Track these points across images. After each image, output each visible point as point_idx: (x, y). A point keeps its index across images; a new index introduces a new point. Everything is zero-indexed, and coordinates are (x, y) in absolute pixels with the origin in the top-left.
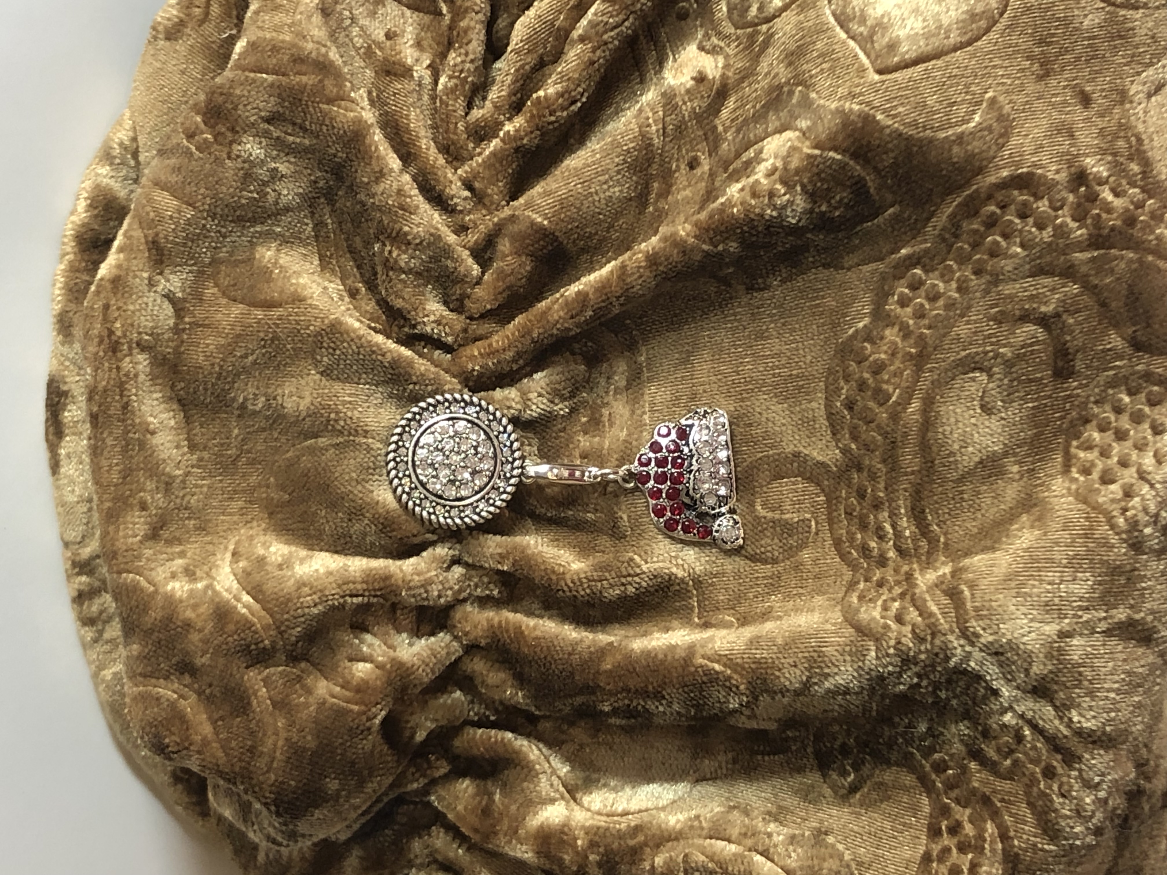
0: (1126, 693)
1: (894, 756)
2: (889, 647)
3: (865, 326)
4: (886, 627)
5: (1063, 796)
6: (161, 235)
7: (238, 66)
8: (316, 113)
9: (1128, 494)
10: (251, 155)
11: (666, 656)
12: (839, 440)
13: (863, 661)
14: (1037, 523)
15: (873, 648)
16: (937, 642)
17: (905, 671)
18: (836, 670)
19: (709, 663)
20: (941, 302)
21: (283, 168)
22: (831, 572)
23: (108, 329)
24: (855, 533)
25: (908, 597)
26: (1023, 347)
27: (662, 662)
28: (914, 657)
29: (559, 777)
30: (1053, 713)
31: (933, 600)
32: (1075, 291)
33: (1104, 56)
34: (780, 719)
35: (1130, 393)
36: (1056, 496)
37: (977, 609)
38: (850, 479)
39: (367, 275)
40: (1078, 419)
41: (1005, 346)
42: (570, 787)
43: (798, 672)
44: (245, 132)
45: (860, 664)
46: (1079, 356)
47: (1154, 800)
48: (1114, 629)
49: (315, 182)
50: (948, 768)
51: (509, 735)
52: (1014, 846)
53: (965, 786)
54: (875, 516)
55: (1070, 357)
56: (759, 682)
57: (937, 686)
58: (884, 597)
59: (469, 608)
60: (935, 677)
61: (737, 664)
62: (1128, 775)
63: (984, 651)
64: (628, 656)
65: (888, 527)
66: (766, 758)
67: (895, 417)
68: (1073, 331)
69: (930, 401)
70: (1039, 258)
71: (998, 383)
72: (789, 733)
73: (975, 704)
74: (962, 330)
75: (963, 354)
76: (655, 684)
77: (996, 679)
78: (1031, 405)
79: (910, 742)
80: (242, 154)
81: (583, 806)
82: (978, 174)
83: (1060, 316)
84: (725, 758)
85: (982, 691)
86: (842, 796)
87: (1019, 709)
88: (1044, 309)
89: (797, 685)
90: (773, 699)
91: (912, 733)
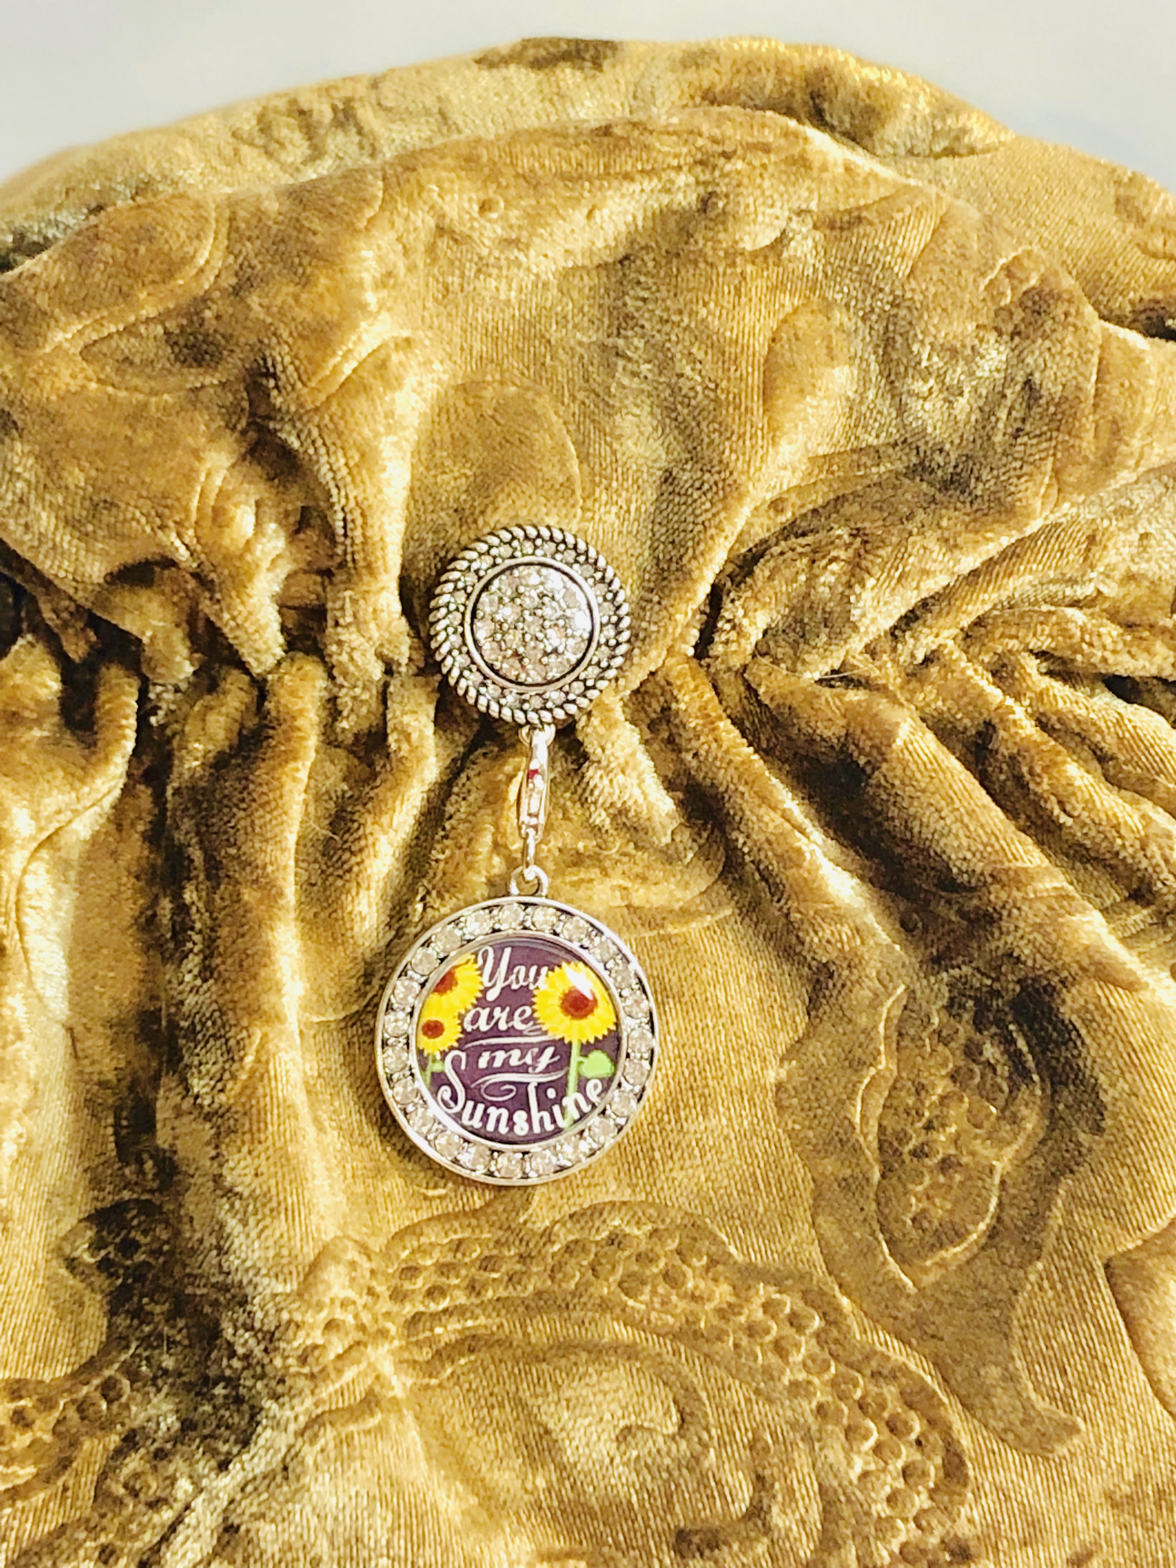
1: (122, 1322)
2: (290, 1312)
3: (731, 1255)
4: (320, 1306)
6: (869, 229)
7: (1108, 338)
8: (1040, 451)
10: (982, 357)
11: (265, 980)
12: (563, 1224)
13: (268, 1275)
14: (468, 1520)
15: (288, 1289)
16: (302, 1383)
17: (255, 1336)
18: (253, 1234)
19: (255, 1047)
21: (962, 404)
23: (735, 152)
24: (431, 1256)
25: (359, 1336)
26: (718, 1482)
27: (255, 976)
28: (276, 1349)
29: (70, 822)
30: (198, 1557)
31: (358, 1375)
32: (802, 1554)
34: (174, 1152)
36: (507, 1545)
37: (350, 1437)
38: (508, 1244)
39: (804, 524)
41: (719, 1457)
42: (55, 838)
43: (248, 1180)
44: (1013, 350)
45: (264, 1271)
49: (941, 451)
50: (110, 1402)
51: (129, 745)
53: (84, 1430)
54: (458, 1285)
56: (232, 1122)
57: (232, 1382)
58: (357, 1299)
59: (321, 682)
60: (246, 1379)
61: (255, 1088)
63: (289, 1451)
64: (262, 924)
65: (444, 1303)
66: (110, 1131)
67: (604, 1306)
68: (744, 1554)
69: (630, 1352)
70: (849, 1501)
71: (664, 1449)
72: (149, 1165)
73: (205, 1438)
74: (737, 1394)
75: (704, 1395)
76: (222, 968)
77: (243, 1469)
78: (634, 1499)
79: (146, 1343)
80: (984, 346)
81: (29, 863)
82: (963, 1404)
83: (766, 1534)
84: (105, 1069)
85: (225, 1448)
86: (60, 1248)
87: (198, 1503)
88: (775, 1510)
89: (229, 1179)
90: (208, 1143)
91: (159, 1347)
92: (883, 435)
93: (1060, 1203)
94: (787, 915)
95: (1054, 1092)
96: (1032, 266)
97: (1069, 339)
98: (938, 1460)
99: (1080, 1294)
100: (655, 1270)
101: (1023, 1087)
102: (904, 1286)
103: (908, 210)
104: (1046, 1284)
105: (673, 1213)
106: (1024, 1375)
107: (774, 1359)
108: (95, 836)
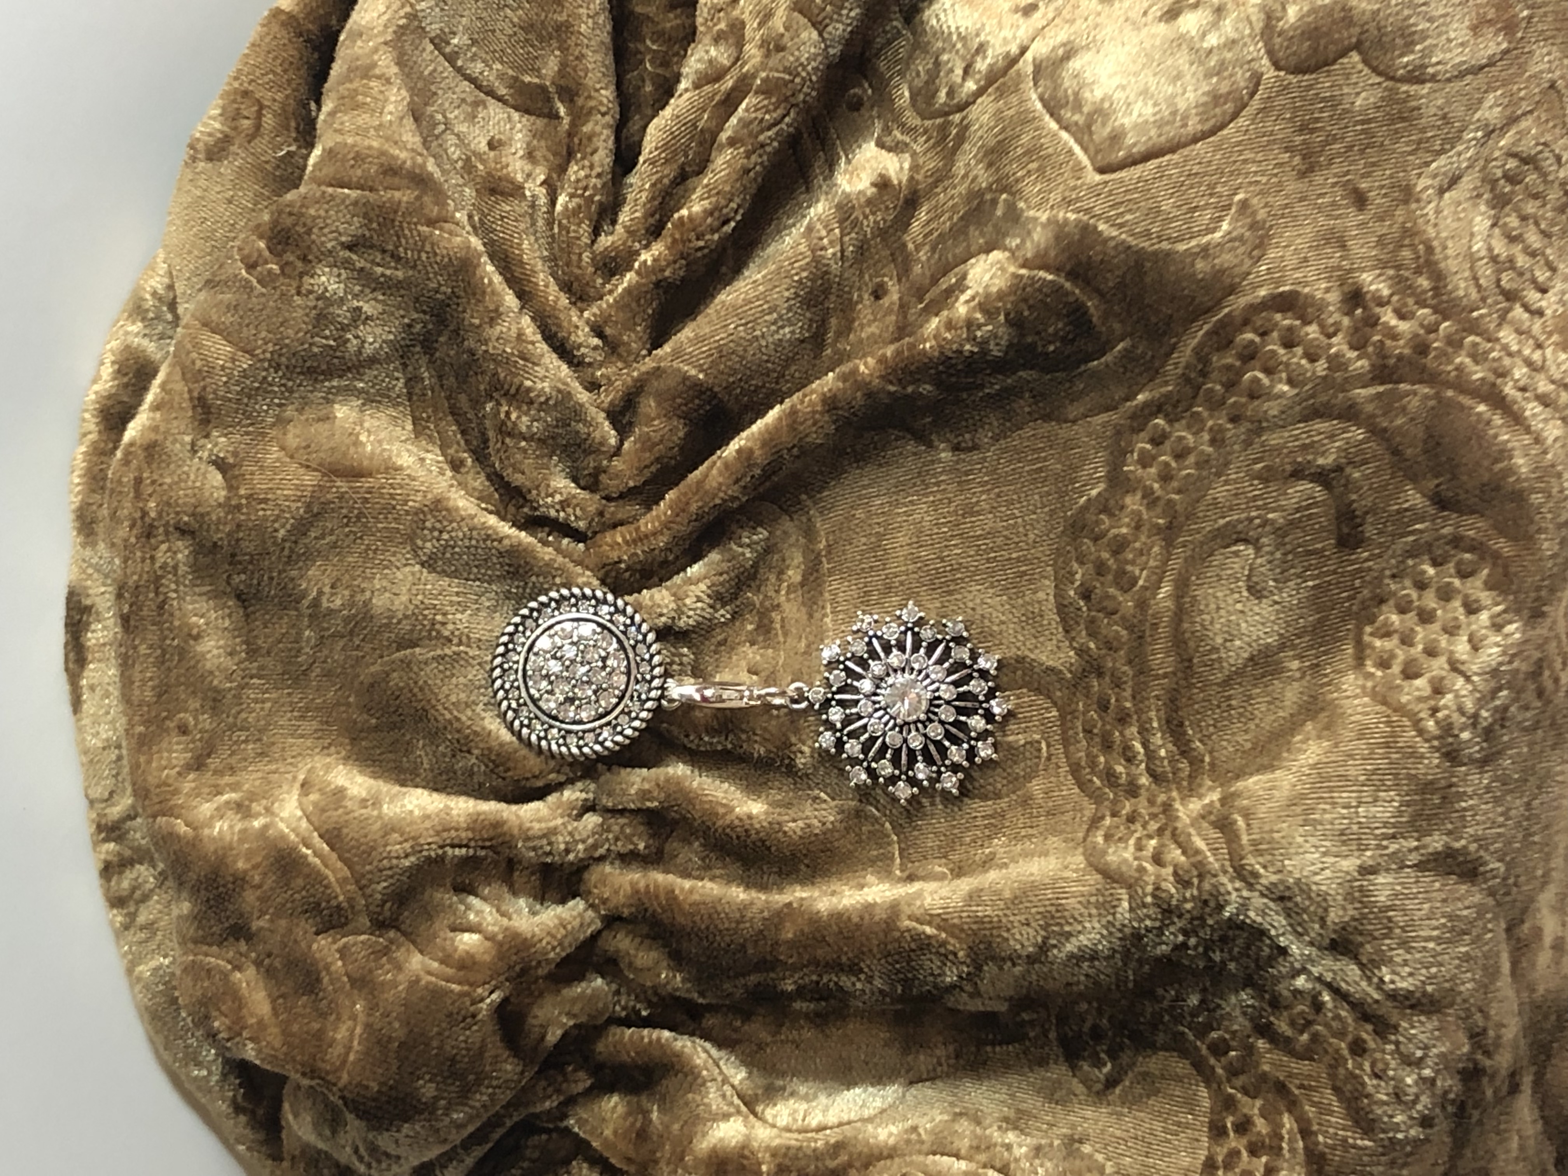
0: (1449, 941)
1: (1161, 1038)
2: (1146, 895)
3: (1099, 494)
4: (1141, 870)
5: (1378, 1076)
6: (209, 390)
7: (314, 180)
8: (412, 236)
9: (1438, 690)
10: (327, 290)
11: (862, 918)
12: (1073, 639)
13: (1114, 914)
14: (1325, 733)
15: (1126, 897)
16: (1206, 886)
17: (1167, 926)
18: (1080, 928)
19: (918, 926)
20: (1191, 459)
22: (1069, 807)
23: (141, 508)
24: (1097, 756)
25: (1167, 833)
26: (1298, 510)
27: (858, 926)
28: (1178, 907)
29: (733, 1086)
30: (1359, 972)
31: (1199, 835)
32: (1360, 437)
33: (1382, 145)
34: (1011, 998)
35: (1435, 563)
36: (1348, 697)
37: (1254, 843)
38: (1088, 688)
39: (475, 443)
40: (1372, 599)
41: (1274, 510)
42: (747, 1099)
43: (1032, 932)
45: (1110, 918)
46: (1370, 519)
47: (1497, 1082)
48: (1428, 861)
49: (410, 326)
50: (1229, 1049)
51: (666, 1034)
52: (1318, 1143)
53: (1253, 1070)
54: (1121, 733)
55: (1358, 520)
56: (982, 946)
57: (1209, 946)
58: (1137, 835)
59: (606, 867)
60: (1205, 933)
61: (954, 925)
62: (1460, 1048)
63: (1266, 896)
64: (815, 919)
65: (1138, 746)
66: (998, 1049)
67: (1142, 605)
68: (1360, 488)
69: (1182, 585)
70: (1313, 397)
71: (1268, 557)
72: (1025, 1016)
73: (1259, 967)
74: (1220, 492)
75: (1221, 522)
76: (850, 955)
77: (1283, 934)
78: (1310, 584)
79: (1177, 1020)
80: (316, 288)
81: (766, 1123)
82: (1230, 295)
83: (1343, 469)
84: (945, 1053)
85: (1267, 950)
86: (1098, 1093)
87: (1316, 971)
88: (1321, 461)
89: (1031, 949)
90: (1001, 968)
91: (1181, 1008)
92: (396, 374)
96: (250, 247)
97: (312, 211)
98: (1278, 316)
100: (1112, 560)
102: (1125, 348)
103: (194, 355)
104: (1120, 221)
105: (1062, 543)
106: (1201, 240)
108: (744, 1063)
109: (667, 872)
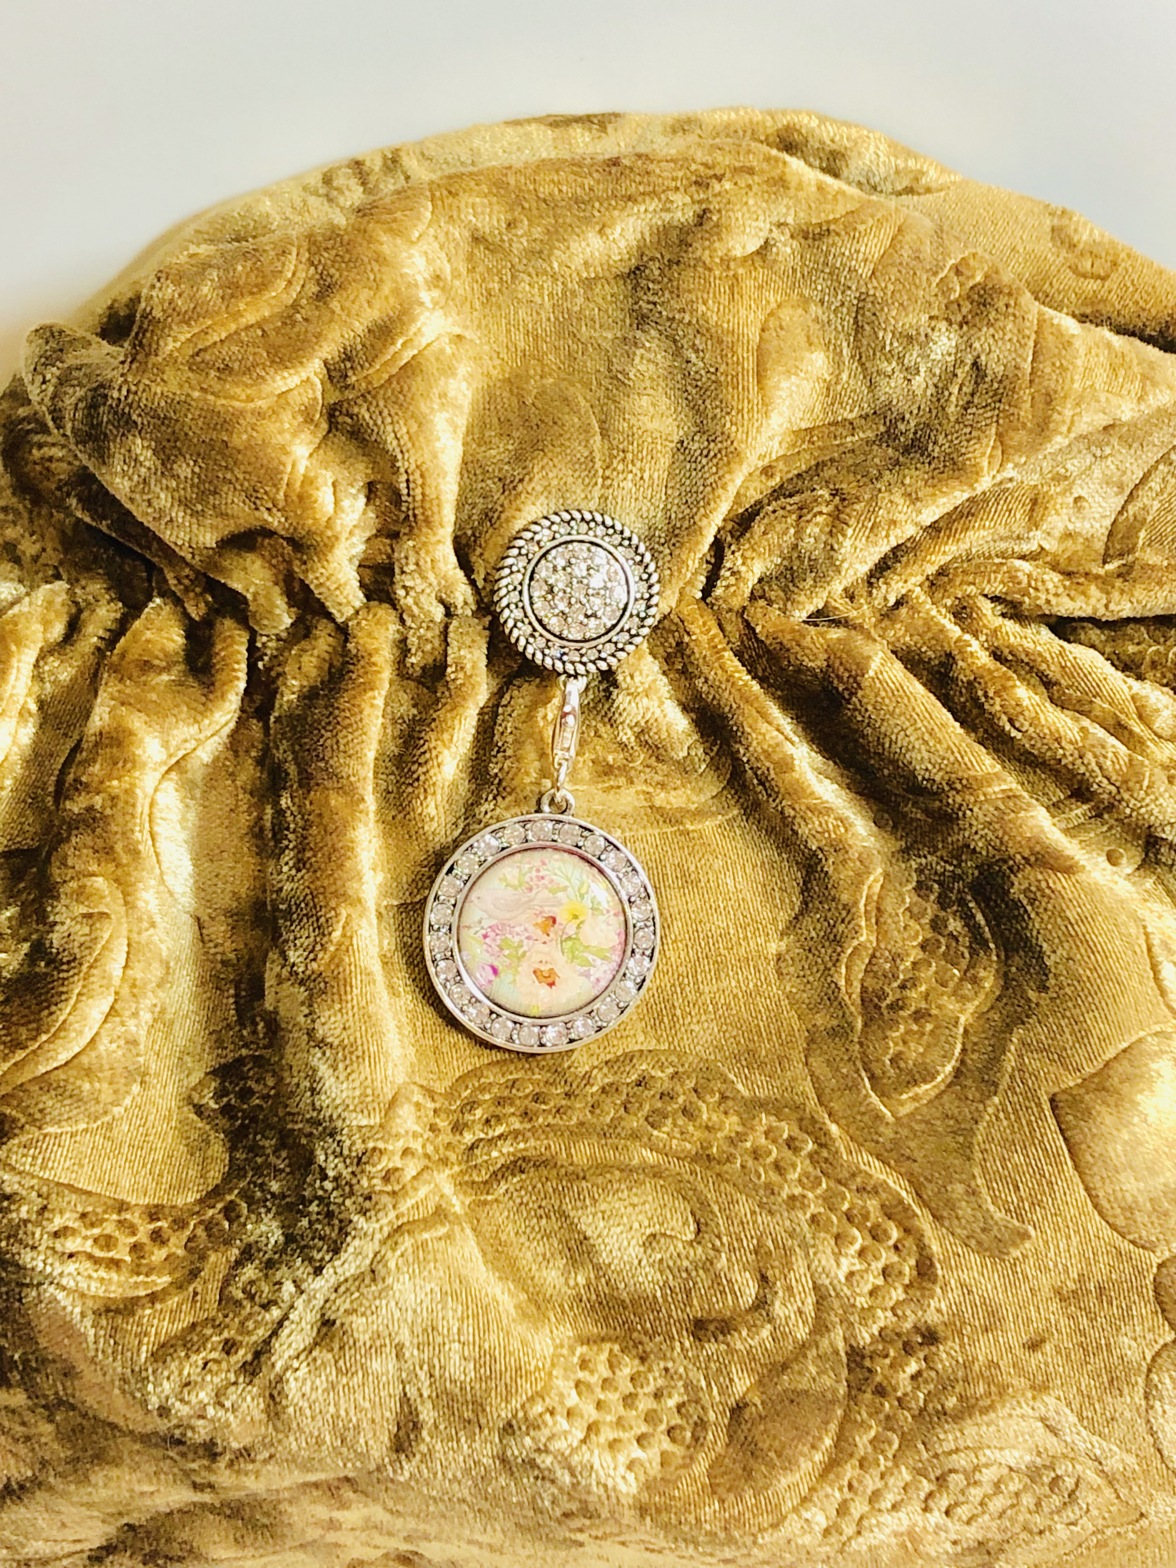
0: (335, 1426)
1: (240, 1155)
2: (374, 1141)
3: (739, 1092)
4: (398, 1136)
5: (206, 1364)
6: (836, 239)
7: (1043, 319)
8: (986, 419)
9: (570, 1414)
10: (935, 343)
11: (349, 870)
12: (600, 1069)
13: (355, 1111)
14: (521, 1311)
15: (372, 1123)
16: (385, 1199)
17: (344, 1161)
18: (342, 1078)
19: (341, 924)
21: (919, 381)
22: (442, 1067)
23: (724, 174)
24: (490, 1092)
26: (729, 1281)
27: (341, 867)
28: (363, 1171)
29: (194, 749)
30: (302, 1346)
31: (429, 1192)
32: (799, 1337)
33: (1087, 1363)
34: (277, 1013)
35: (680, 1406)
36: (552, 1331)
37: (425, 1243)
38: (555, 1084)
39: (790, 486)
40: (645, 1350)
41: (729, 1259)
42: (182, 763)
43: (337, 1032)
44: (962, 337)
45: (351, 1107)
46: (723, 1348)
47: (204, 1473)
48: (410, 1406)
49: (903, 419)
50: (231, 1222)
51: (242, 685)
52: (143, 1309)
53: (210, 1245)
54: (513, 1114)
56: (322, 985)
57: (324, 1201)
59: (393, 627)
60: (336, 1197)
61: (342, 958)
62: (235, 1439)
63: (375, 1257)
64: (347, 825)
65: (501, 1130)
66: (231, 1000)
67: (634, 1135)
68: (752, 1338)
69: (656, 1173)
70: (837, 1295)
71: (684, 1253)
72: (261, 1026)
73: (303, 1248)
74: (744, 1207)
75: (716, 1208)
76: (313, 860)
77: (335, 1273)
78: (659, 1294)
79: (258, 1170)
80: (937, 333)
81: (160, 783)
82: (934, 1216)
83: (769, 1322)
84: (228, 950)
85: (319, 1256)
86: (190, 1097)
87: (300, 1303)
88: (777, 1304)
89: (321, 1032)
90: (303, 1003)
91: (269, 1174)
92: (856, 410)
93: (1012, 1048)
94: (782, 813)
95: (1007, 957)
96: (977, 265)
97: (1010, 326)
98: (913, 1262)
99: (1029, 1123)
100: (676, 1106)
101: (982, 953)
102: (884, 1116)
103: (870, 222)
104: (1001, 1115)
105: (691, 1058)
106: (984, 1190)
107: (774, 1177)
108: (216, 759)
109: (391, 683)
